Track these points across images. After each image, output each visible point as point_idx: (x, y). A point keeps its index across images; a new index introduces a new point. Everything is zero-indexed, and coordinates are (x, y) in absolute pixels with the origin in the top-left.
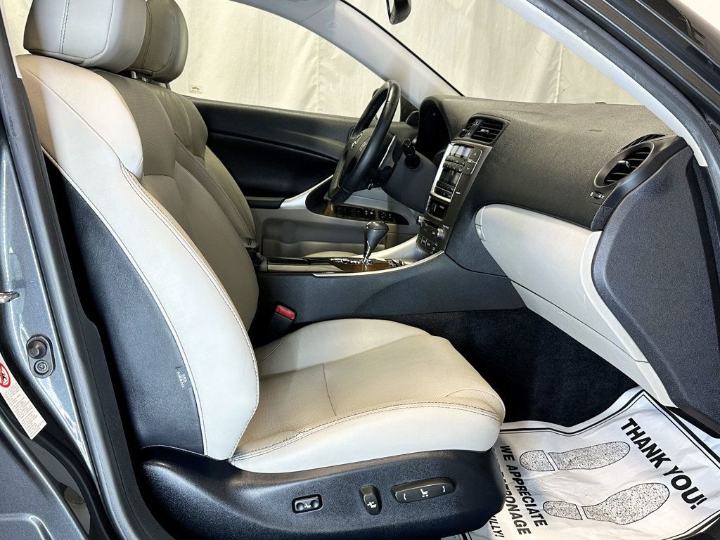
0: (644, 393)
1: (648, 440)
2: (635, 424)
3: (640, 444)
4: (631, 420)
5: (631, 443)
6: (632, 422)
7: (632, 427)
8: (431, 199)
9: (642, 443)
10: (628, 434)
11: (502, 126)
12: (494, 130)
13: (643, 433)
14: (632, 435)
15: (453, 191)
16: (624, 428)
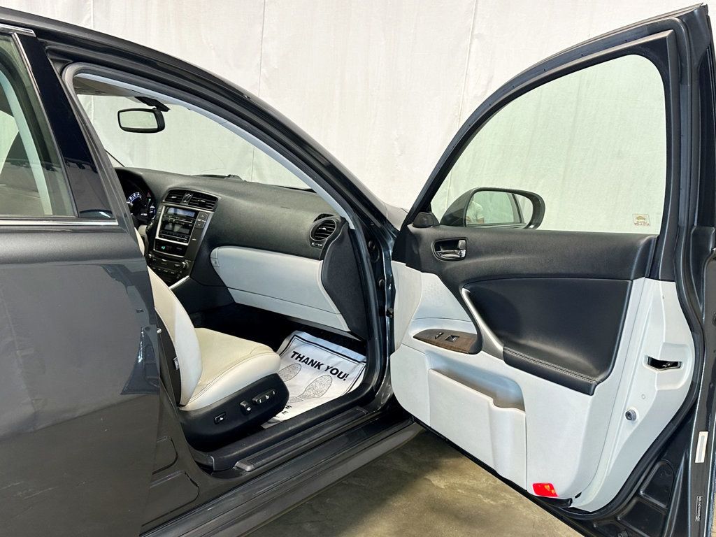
0: (295, 337)
1: (308, 359)
5: (300, 363)
6: (295, 353)
7: (296, 356)
8: (157, 242)
9: (306, 361)
10: (296, 359)
11: (215, 199)
12: (210, 201)
13: (304, 356)
14: (299, 359)
15: (188, 239)
16: (292, 357)
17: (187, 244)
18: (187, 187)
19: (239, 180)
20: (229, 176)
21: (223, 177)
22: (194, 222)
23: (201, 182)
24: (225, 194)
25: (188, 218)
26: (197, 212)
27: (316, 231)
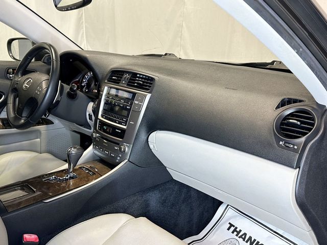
0: (229, 206)
1: (245, 234)
2: (234, 226)
3: (242, 238)
4: (230, 223)
5: (237, 238)
6: (231, 225)
7: (232, 229)
8: (100, 122)
9: (243, 237)
10: (233, 232)
11: (152, 79)
12: (147, 83)
13: (240, 231)
14: (235, 233)
15: (126, 121)
16: (228, 229)
17: (125, 127)
18: (126, 67)
19: (174, 58)
20: (166, 54)
21: (160, 56)
22: (131, 104)
23: (140, 61)
24: (162, 73)
25: (127, 100)
26: (134, 94)
27: (282, 124)
